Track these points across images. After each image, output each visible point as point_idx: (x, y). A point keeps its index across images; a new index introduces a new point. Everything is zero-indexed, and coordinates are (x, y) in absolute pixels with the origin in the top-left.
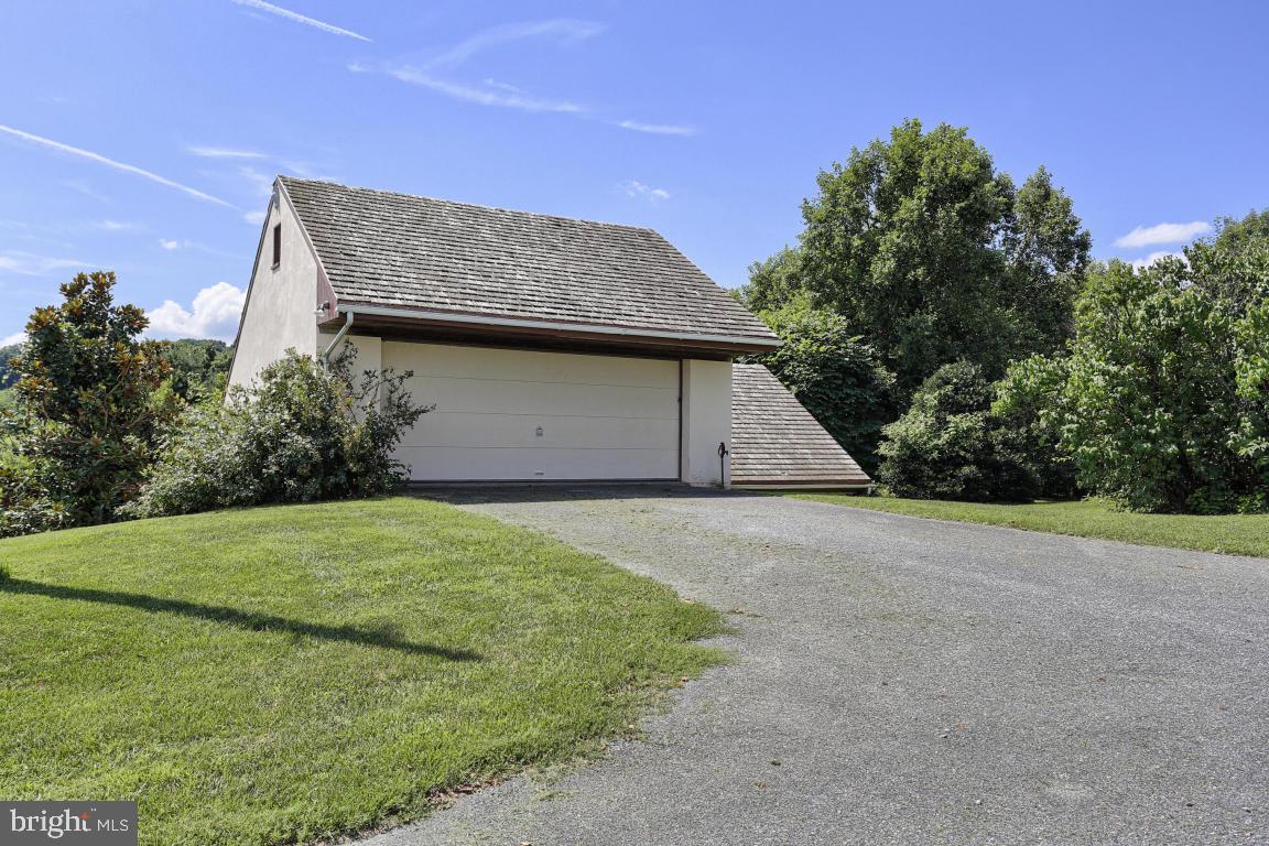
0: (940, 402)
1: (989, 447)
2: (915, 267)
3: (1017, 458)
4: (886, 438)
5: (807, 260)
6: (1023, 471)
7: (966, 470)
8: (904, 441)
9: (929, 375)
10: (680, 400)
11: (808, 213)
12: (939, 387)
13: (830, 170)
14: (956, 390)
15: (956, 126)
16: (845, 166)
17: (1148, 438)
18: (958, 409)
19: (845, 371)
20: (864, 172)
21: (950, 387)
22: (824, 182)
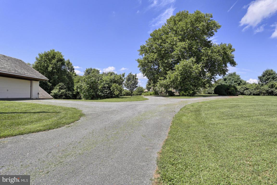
0: (59, 88)
1: (66, 94)
2: (54, 70)
3: (70, 95)
4: (52, 93)
5: (36, 66)
6: (70, 97)
7: (63, 97)
8: (54, 93)
9: (57, 84)
10: (31, 86)
11: (37, 59)
12: (59, 86)
13: (41, 54)
14: (61, 87)
15: (60, 52)
16: (43, 53)
17: (91, 93)
18: (62, 89)
19: (44, 83)
20: (47, 55)
21: (61, 86)
22: (40, 55)
